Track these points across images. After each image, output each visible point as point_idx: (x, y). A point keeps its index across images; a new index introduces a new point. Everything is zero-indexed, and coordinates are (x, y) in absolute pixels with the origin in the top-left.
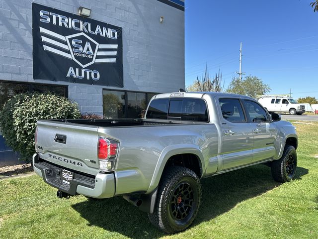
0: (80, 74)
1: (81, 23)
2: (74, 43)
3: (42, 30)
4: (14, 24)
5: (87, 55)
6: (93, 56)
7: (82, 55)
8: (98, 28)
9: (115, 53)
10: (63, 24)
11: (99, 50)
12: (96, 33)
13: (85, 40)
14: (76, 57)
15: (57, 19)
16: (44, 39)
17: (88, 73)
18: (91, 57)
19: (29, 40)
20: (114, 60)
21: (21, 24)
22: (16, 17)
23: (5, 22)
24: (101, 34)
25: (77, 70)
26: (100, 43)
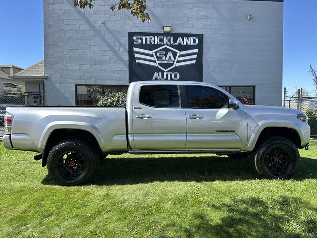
0: (163, 76)
1: (165, 38)
2: (158, 54)
3: (135, 49)
4: (117, 48)
5: (169, 62)
6: (174, 62)
7: (164, 62)
8: (180, 39)
9: (195, 56)
10: (150, 42)
11: (180, 56)
12: (178, 43)
13: (167, 50)
14: (160, 64)
15: (146, 39)
16: (136, 55)
17: (169, 75)
18: (173, 62)
19: (126, 57)
20: (194, 62)
21: (122, 48)
22: (118, 44)
23: (112, 48)
24: (182, 43)
25: (161, 74)
26: (181, 51)
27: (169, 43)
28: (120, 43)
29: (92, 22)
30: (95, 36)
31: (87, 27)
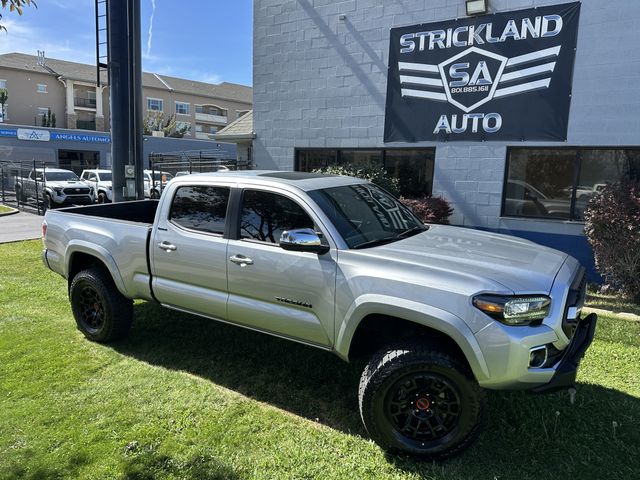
0: (459, 124)
1: (472, 30)
3: (402, 66)
6: (490, 86)
7: (466, 90)
8: (511, 26)
9: (551, 66)
10: (436, 45)
11: (507, 70)
12: (504, 37)
13: (474, 59)
14: (454, 96)
15: (427, 39)
16: (403, 79)
17: (476, 119)
18: (487, 89)
19: (383, 86)
20: (546, 83)
21: (375, 67)
22: (369, 59)
23: (356, 69)
24: (516, 36)
25: (454, 119)
26: (509, 56)
27: (480, 41)
28: (373, 55)
29: (325, 19)
30: (328, 48)
31: (317, 33)
